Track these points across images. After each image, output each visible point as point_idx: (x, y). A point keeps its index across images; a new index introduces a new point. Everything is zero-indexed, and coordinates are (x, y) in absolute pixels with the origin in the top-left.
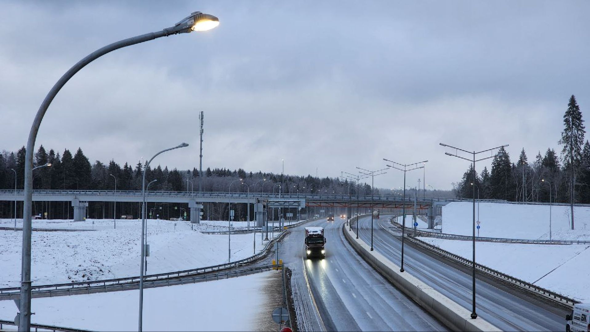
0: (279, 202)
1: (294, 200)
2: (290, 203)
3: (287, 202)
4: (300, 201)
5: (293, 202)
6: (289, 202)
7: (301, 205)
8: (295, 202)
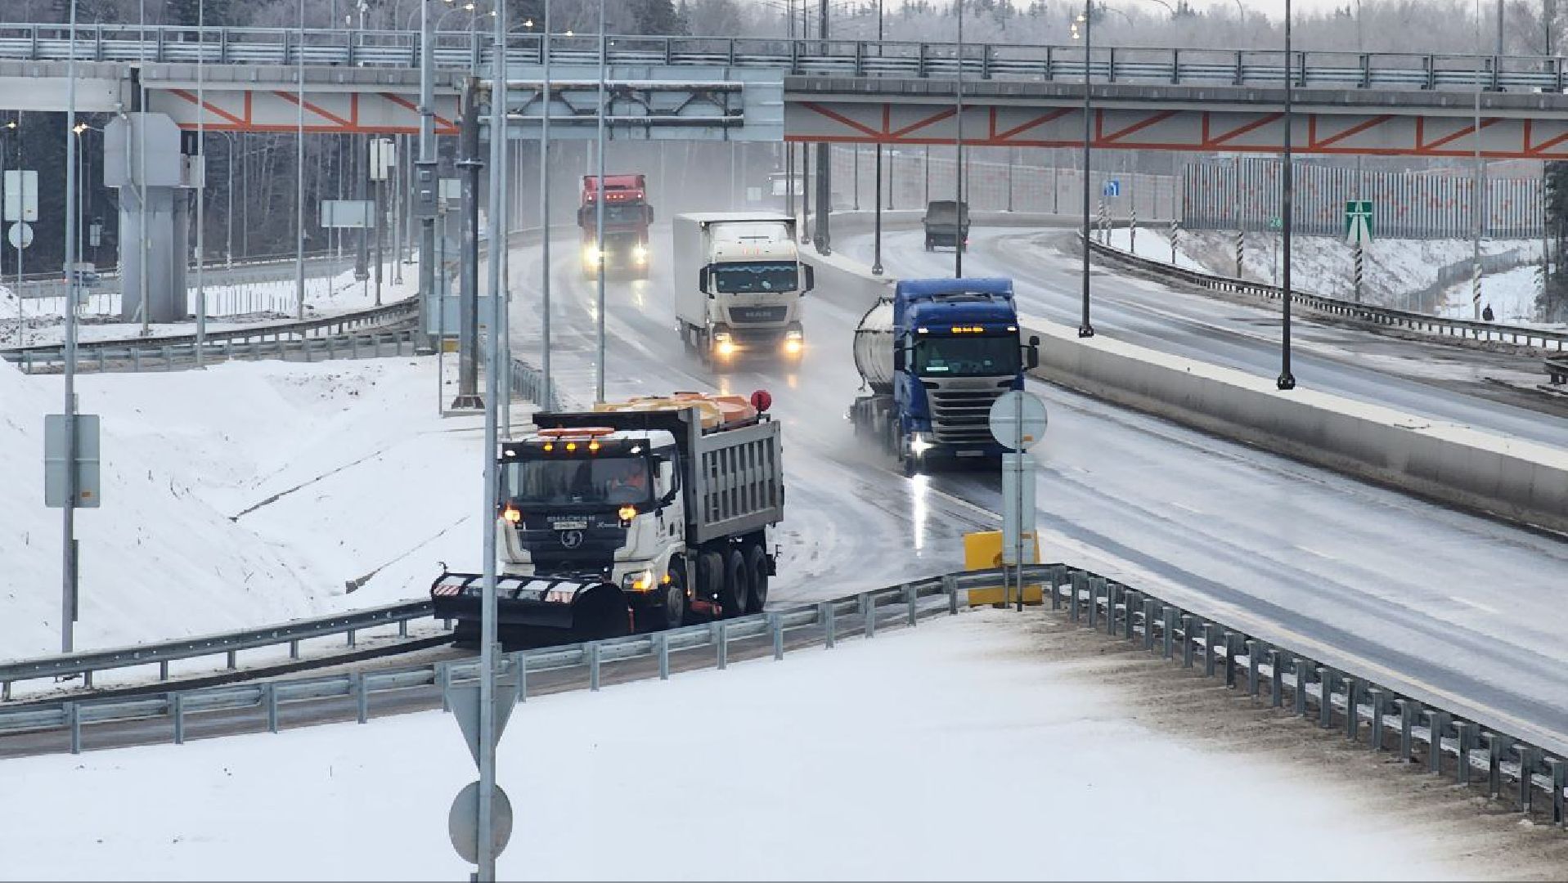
0: (566, 96)
1: (692, 83)
2: (658, 101)
3: (635, 95)
4: (738, 90)
5: (687, 96)
6: (648, 92)
7: (751, 115)
8: (698, 94)
